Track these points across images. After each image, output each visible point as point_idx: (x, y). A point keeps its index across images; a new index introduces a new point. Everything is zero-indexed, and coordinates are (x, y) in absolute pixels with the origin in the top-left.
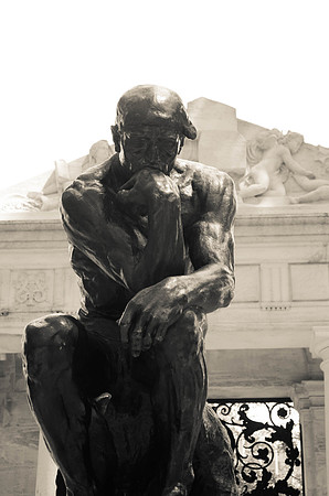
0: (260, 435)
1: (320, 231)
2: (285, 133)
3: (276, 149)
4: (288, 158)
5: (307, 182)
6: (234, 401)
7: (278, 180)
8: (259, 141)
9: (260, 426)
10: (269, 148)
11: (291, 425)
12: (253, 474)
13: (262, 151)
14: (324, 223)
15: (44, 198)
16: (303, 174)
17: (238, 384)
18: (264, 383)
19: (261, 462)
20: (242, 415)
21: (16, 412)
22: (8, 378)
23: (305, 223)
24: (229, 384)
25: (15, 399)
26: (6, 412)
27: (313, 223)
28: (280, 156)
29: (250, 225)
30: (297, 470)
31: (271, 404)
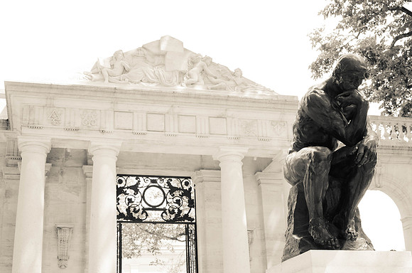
0: (177, 193)
1: (225, 103)
2: (204, 56)
3: (200, 63)
4: (206, 68)
5: (214, 80)
6: (165, 177)
7: (201, 77)
8: (192, 58)
9: (177, 189)
10: (197, 63)
11: (190, 189)
12: (173, 210)
13: (193, 63)
14: (227, 100)
15: (93, 75)
16: (212, 76)
17: (170, 169)
18: (182, 170)
19: (177, 205)
20: (169, 184)
21: (65, 176)
22: (61, 160)
23: (219, 99)
24: (166, 169)
25: (64, 170)
26: (60, 176)
27: (222, 100)
28: (202, 67)
29: (195, 98)
30: (193, 209)
31: (182, 180)
